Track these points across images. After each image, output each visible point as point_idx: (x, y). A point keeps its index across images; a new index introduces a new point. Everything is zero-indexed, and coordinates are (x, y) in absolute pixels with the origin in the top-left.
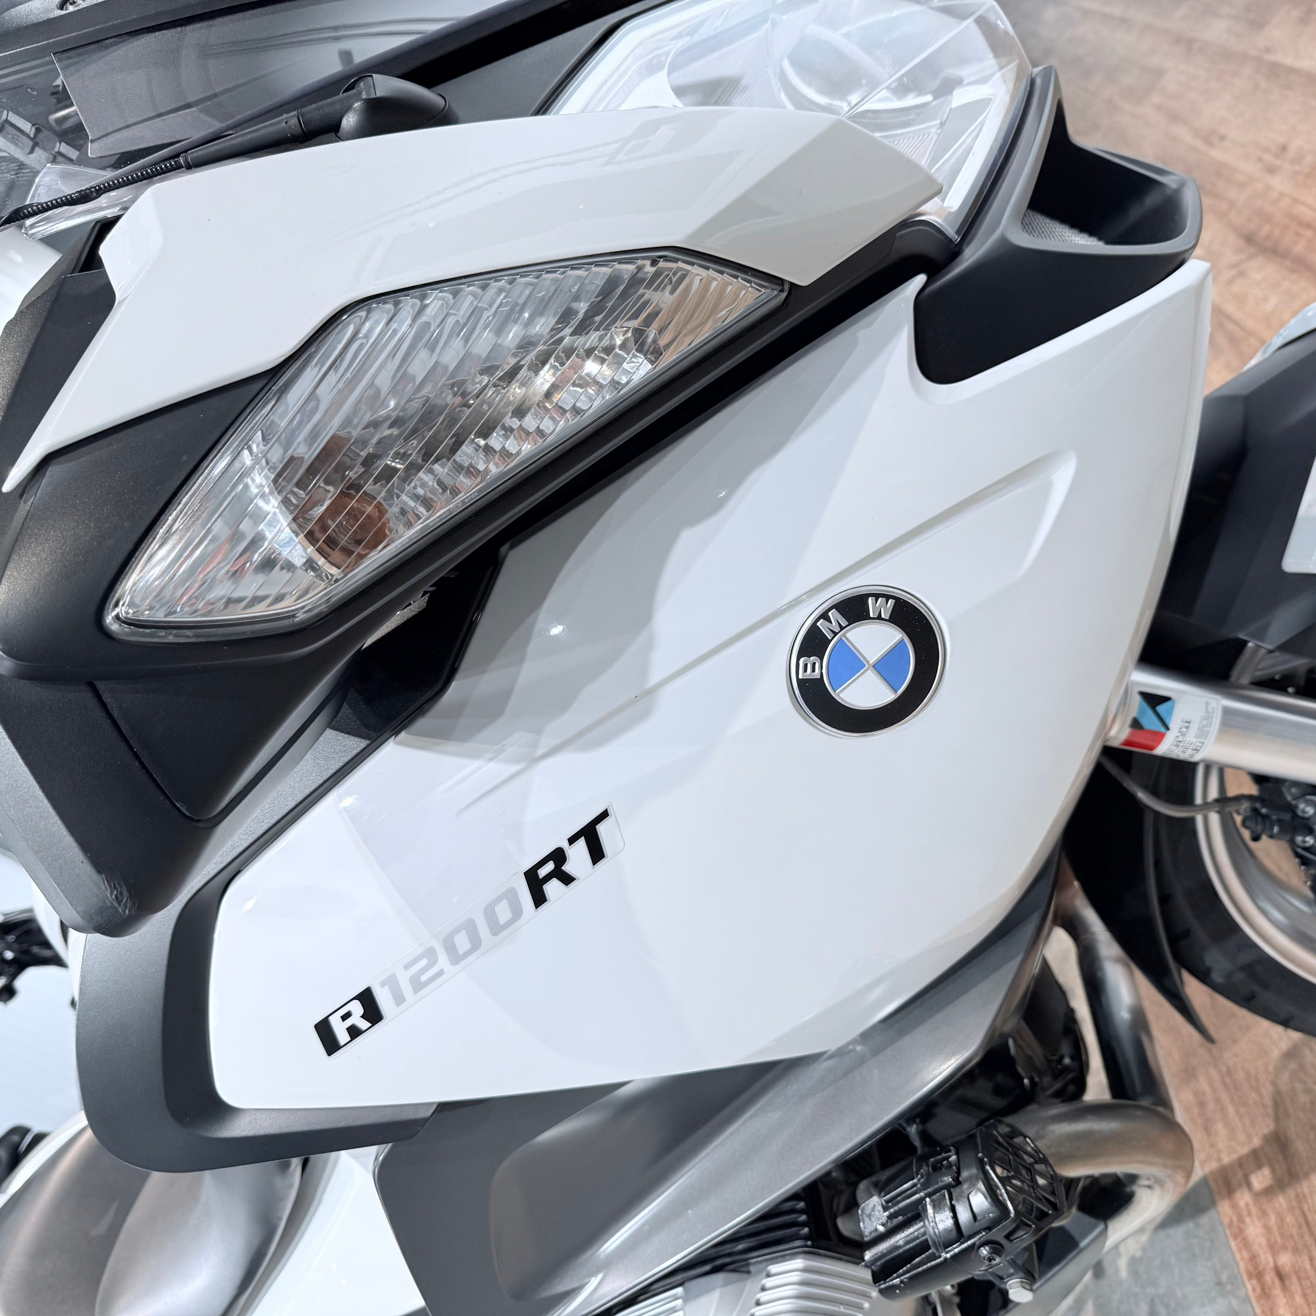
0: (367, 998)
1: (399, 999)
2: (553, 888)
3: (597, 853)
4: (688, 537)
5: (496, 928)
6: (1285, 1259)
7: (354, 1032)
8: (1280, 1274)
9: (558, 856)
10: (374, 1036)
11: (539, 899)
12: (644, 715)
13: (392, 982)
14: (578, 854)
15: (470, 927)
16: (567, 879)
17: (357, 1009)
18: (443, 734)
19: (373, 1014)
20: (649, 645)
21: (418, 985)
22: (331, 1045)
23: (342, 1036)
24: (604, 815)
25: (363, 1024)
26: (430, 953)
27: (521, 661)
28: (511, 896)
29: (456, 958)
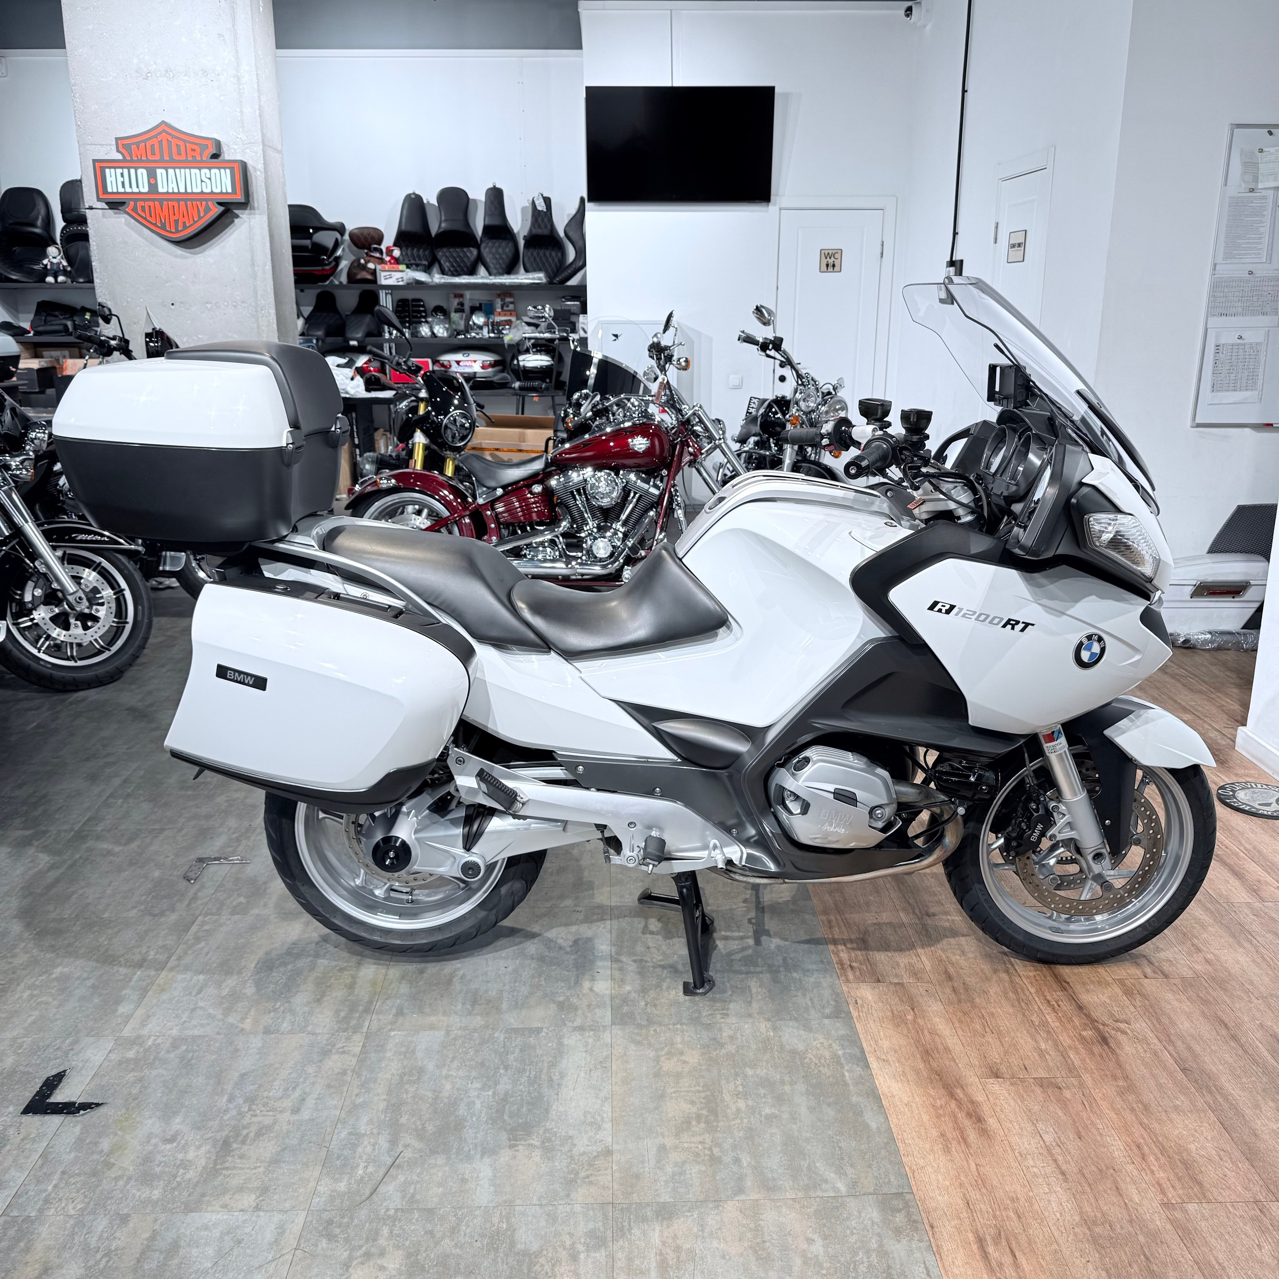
0: (952, 607)
1: (957, 615)
2: (1009, 627)
3: (1022, 630)
4: (1094, 597)
5: (991, 622)
6: (854, 964)
7: (940, 611)
8: (851, 967)
9: (1017, 622)
10: (943, 616)
11: (1004, 626)
12: (1058, 616)
13: (961, 609)
14: (1021, 626)
15: (988, 616)
16: (1013, 628)
17: (948, 607)
18: (1027, 580)
19: (948, 612)
20: (1073, 606)
21: (964, 616)
22: (932, 608)
23: (936, 609)
24: (1033, 625)
25: (944, 611)
26: (975, 613)
27: (1052, 584)
28: (1002, 619)
29: (977, 619)
